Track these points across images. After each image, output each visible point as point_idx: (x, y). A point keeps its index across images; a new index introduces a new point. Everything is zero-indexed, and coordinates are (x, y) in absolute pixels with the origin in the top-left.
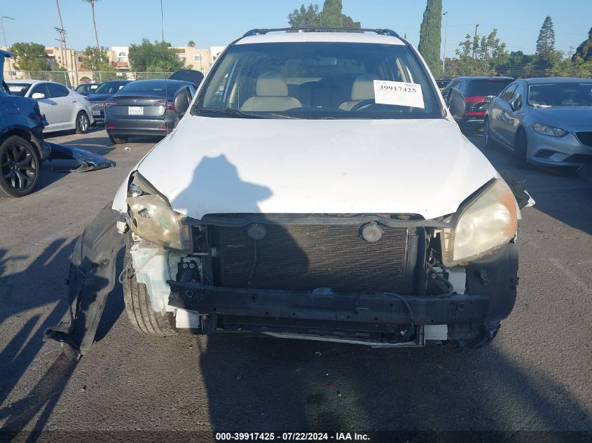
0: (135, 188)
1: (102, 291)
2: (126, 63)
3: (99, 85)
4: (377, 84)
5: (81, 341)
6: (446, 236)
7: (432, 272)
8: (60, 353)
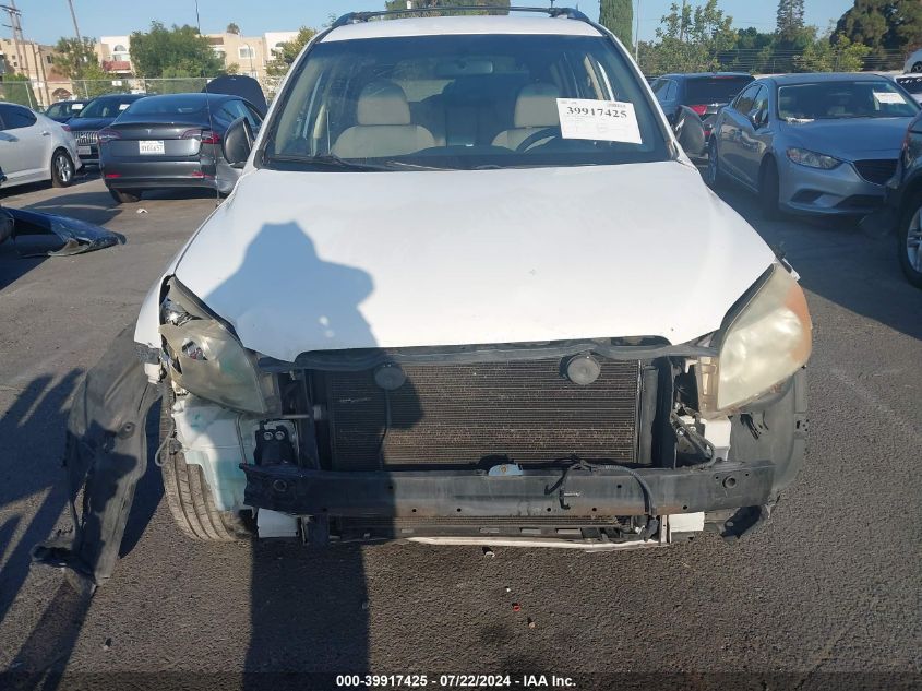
0: (171, 306)
1: (126, 478)
2: (127, 63)
3: (85, 104)
4: (564, 105)
5: (96, 562)
6: (704, 368)
7: (678, 425)
8: (61, 582)
